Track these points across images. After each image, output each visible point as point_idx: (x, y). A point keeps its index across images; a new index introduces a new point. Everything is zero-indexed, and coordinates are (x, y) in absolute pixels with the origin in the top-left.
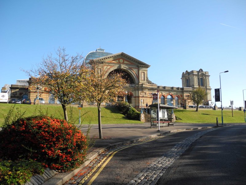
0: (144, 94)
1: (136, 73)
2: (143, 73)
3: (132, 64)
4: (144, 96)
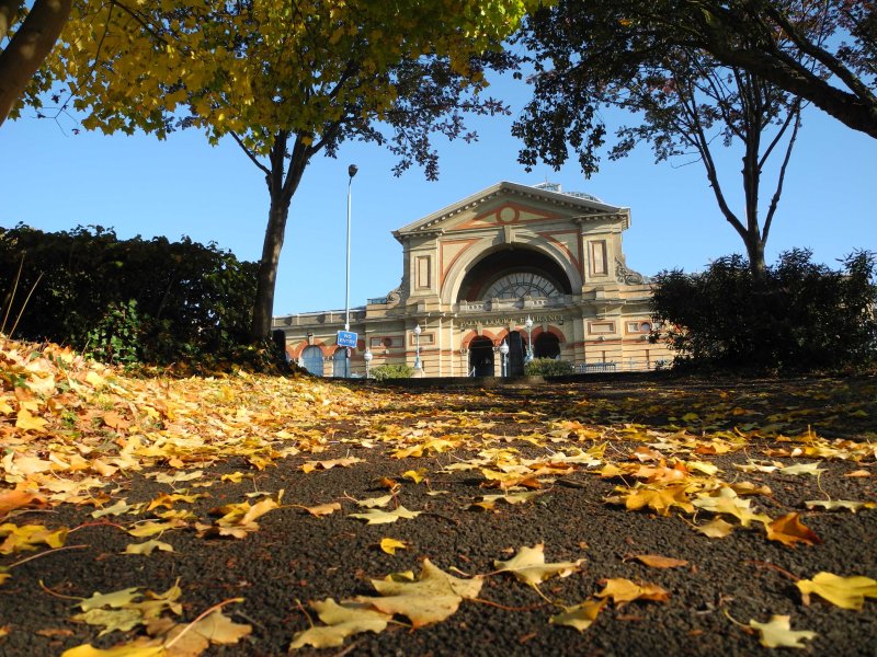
0: (606, 329)
1: (569, 252)
2: (599, 247)
3: (552, 217)
4: (606, 337)
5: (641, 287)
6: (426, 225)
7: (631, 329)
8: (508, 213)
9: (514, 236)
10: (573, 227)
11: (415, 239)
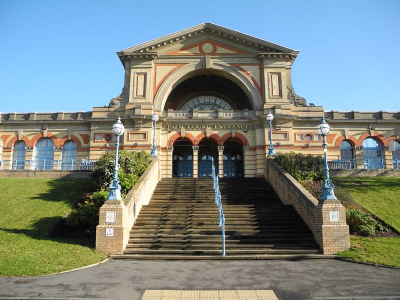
0: (282, 137)
1: (252, 79)
2: (275, 77)
3: (240, 53)
4: (282, 143)
5: (306, 109)
6: (144, 50)
7: (298, 139)
8: (208, 47)
9: (212, 63)
10: (256, 61)
11: (135, 59)
